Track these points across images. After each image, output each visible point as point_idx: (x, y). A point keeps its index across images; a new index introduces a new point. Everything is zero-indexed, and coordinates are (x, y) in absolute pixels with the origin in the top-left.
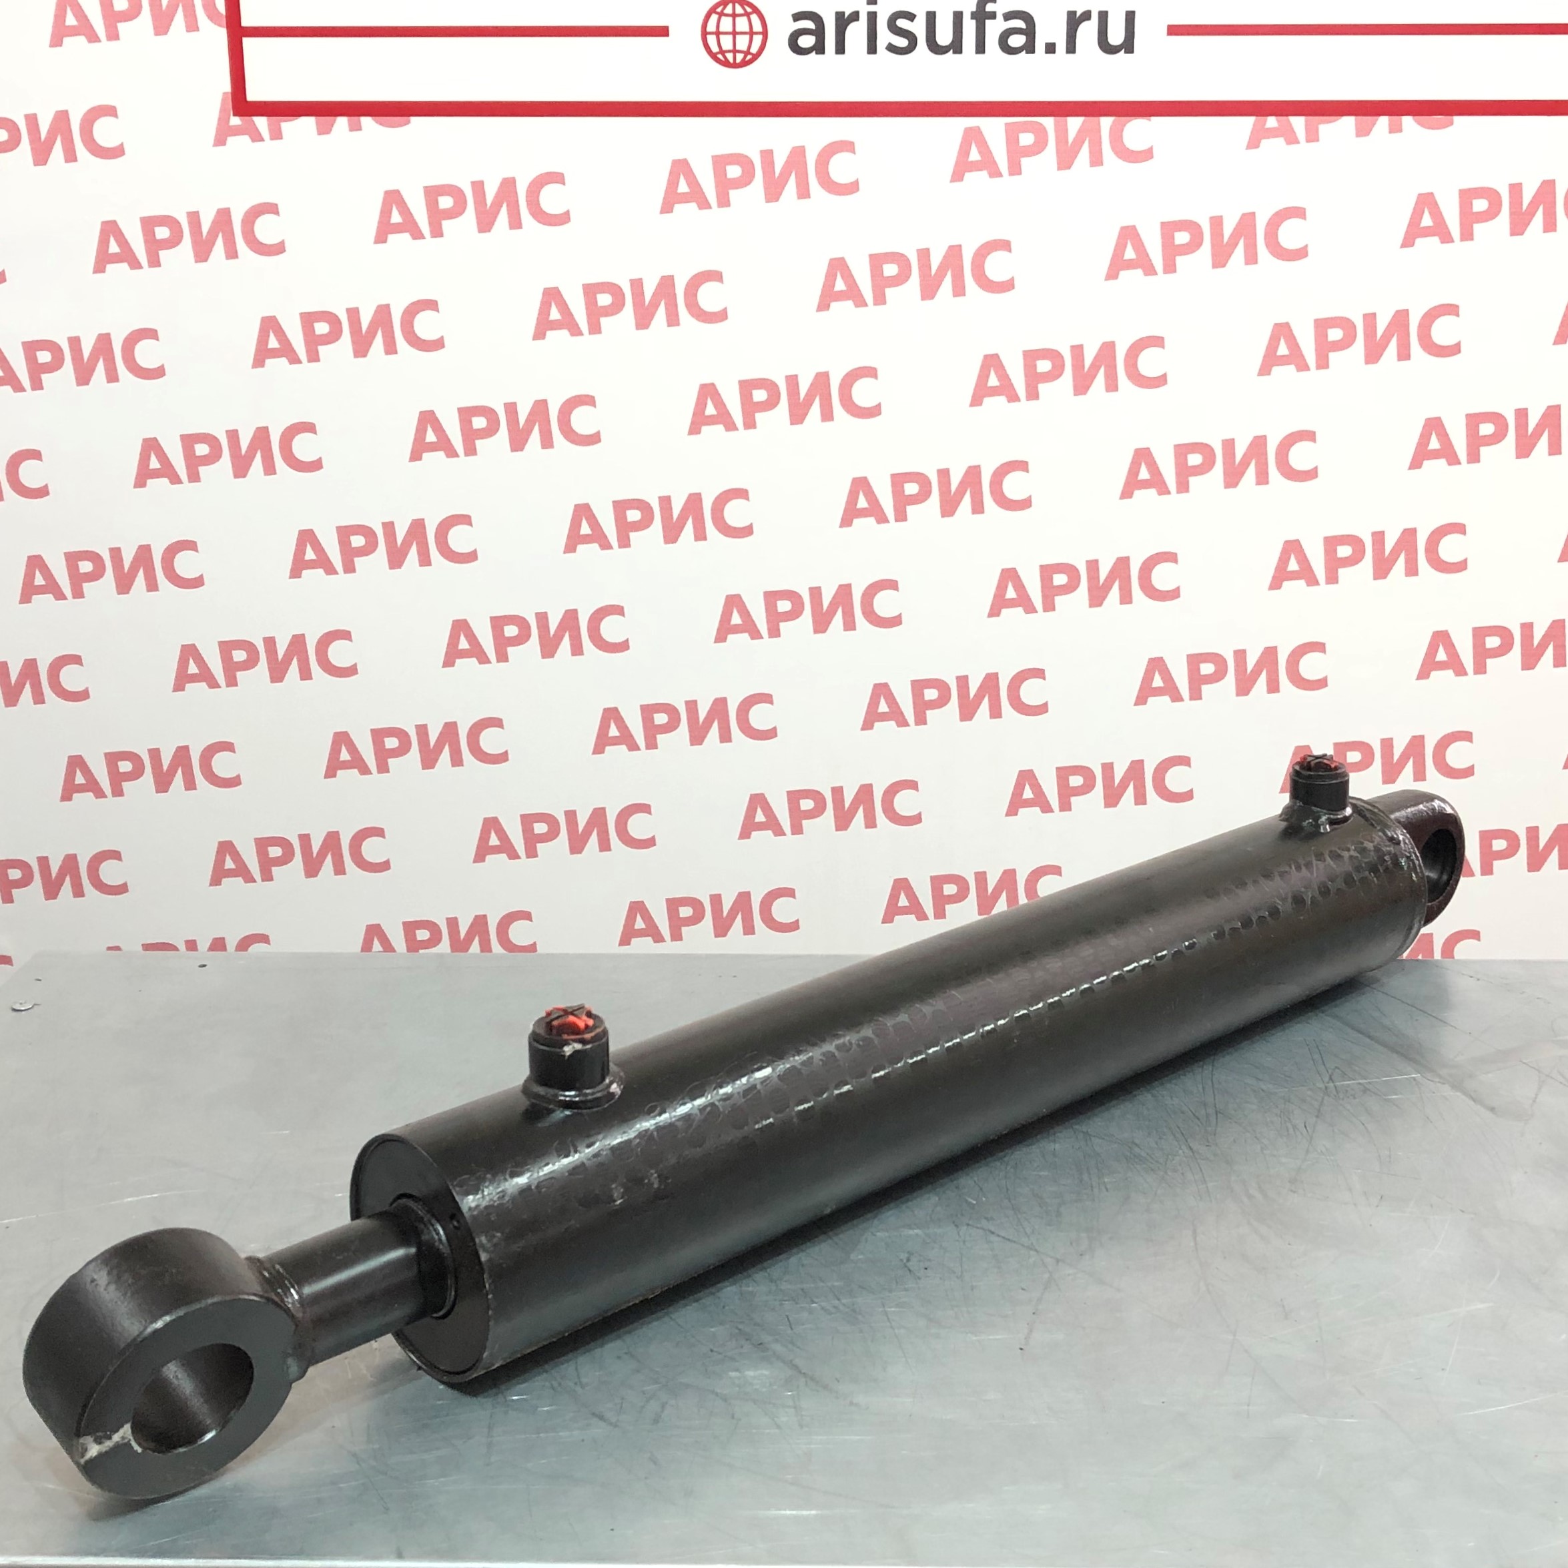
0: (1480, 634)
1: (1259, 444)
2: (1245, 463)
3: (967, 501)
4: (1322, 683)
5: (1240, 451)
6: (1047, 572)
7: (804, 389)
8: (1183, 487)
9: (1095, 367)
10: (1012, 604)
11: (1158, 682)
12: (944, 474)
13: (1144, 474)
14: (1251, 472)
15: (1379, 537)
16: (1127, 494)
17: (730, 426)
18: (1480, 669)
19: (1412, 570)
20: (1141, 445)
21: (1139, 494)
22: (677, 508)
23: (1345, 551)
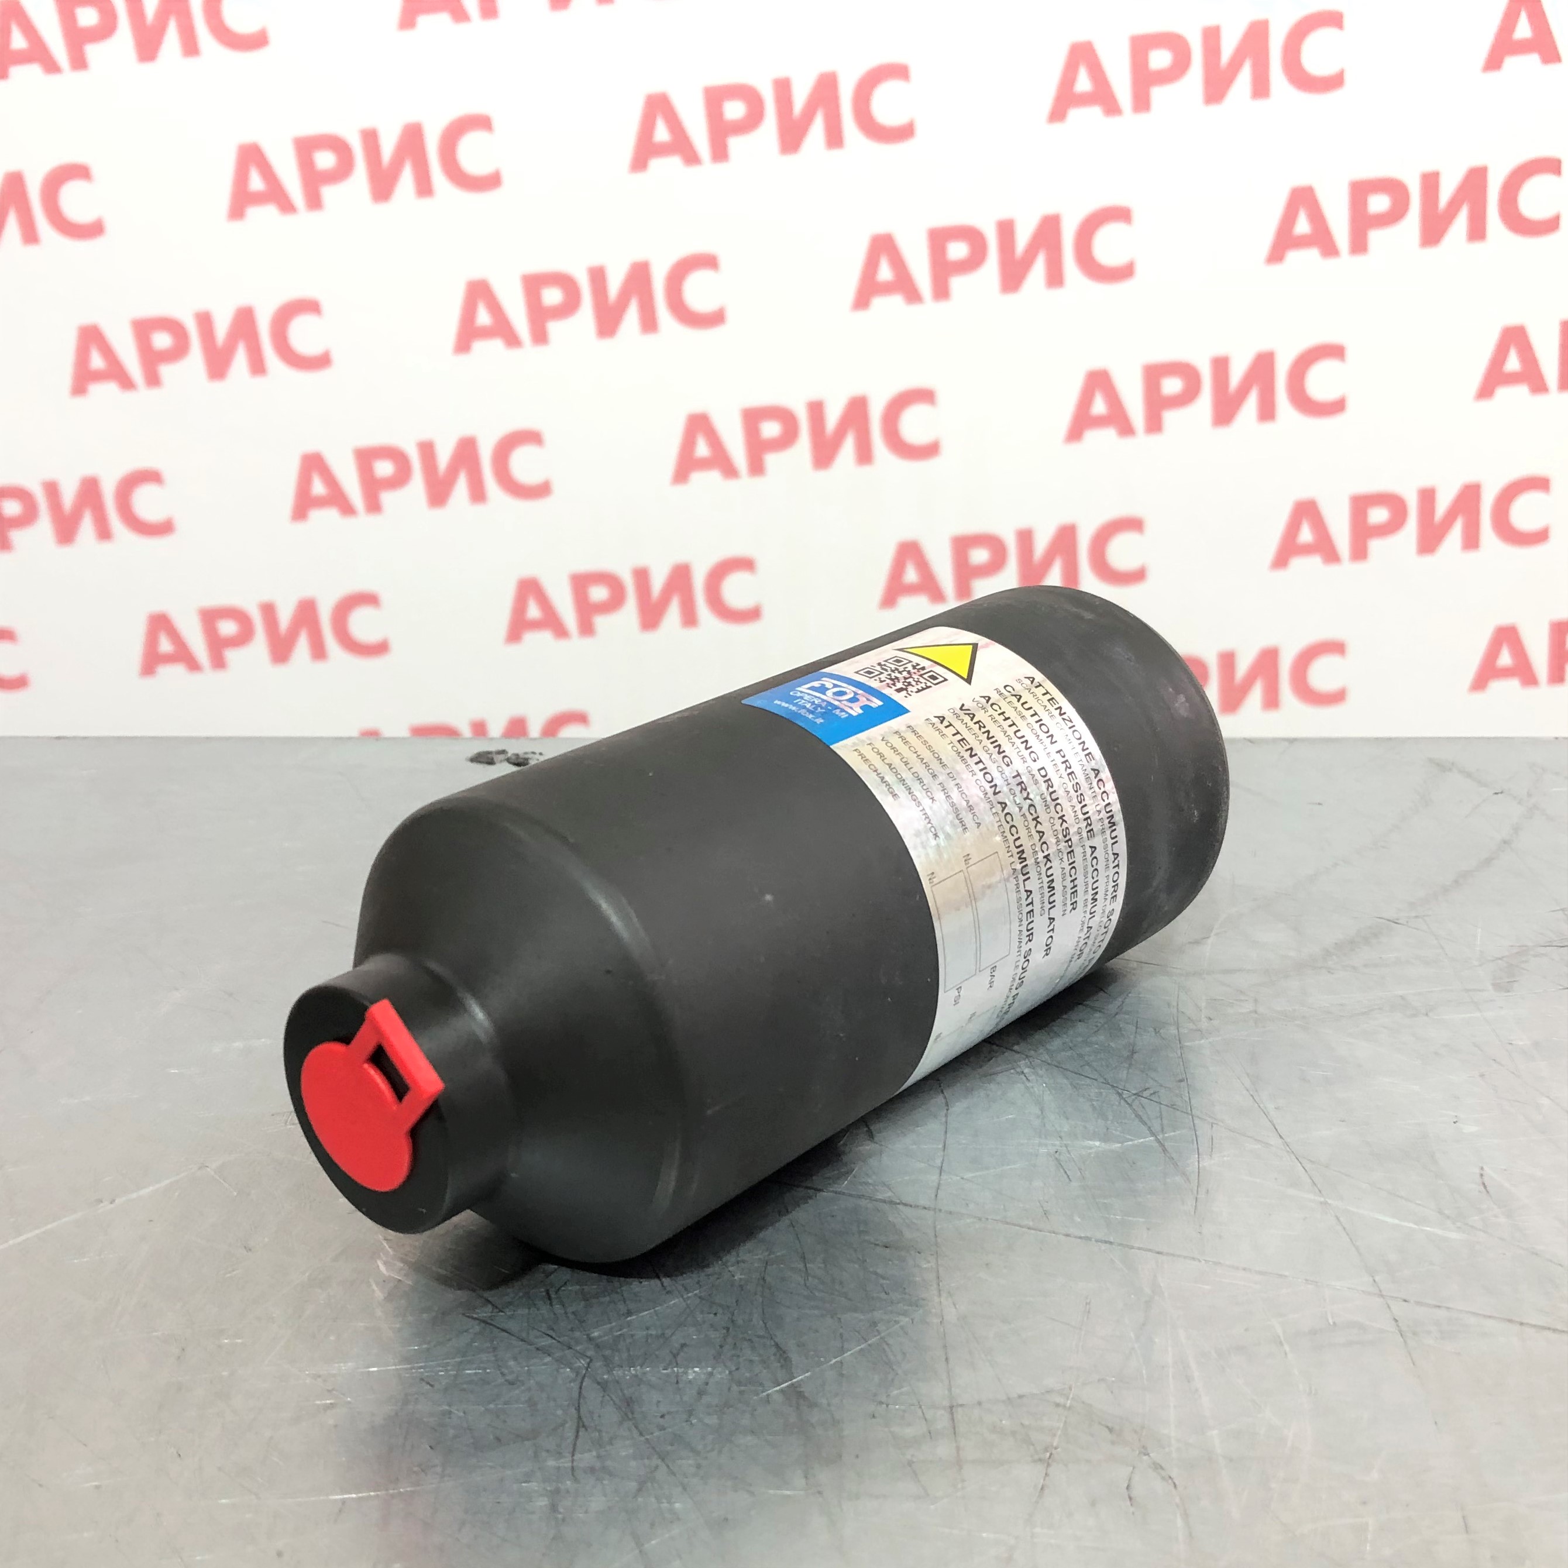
1: (1257, 33)
2: (1235, 65)
3: (817, 129)
4: (1337, 407)
5: (1228, 48)
6: (939, 238)
8: (1142, 103)
10: (887, 289)
11: (1099, 407)
12: (783, 88)
13: (1083, 83)
14: (1245, 77)
15: (1430, 182)
16: (1058, 114)
17: (461, 14)
19: (1477, 232)
20: (1081, 37)
21: (1076, 115)
22: (388, 148)
23: (1379, 203)
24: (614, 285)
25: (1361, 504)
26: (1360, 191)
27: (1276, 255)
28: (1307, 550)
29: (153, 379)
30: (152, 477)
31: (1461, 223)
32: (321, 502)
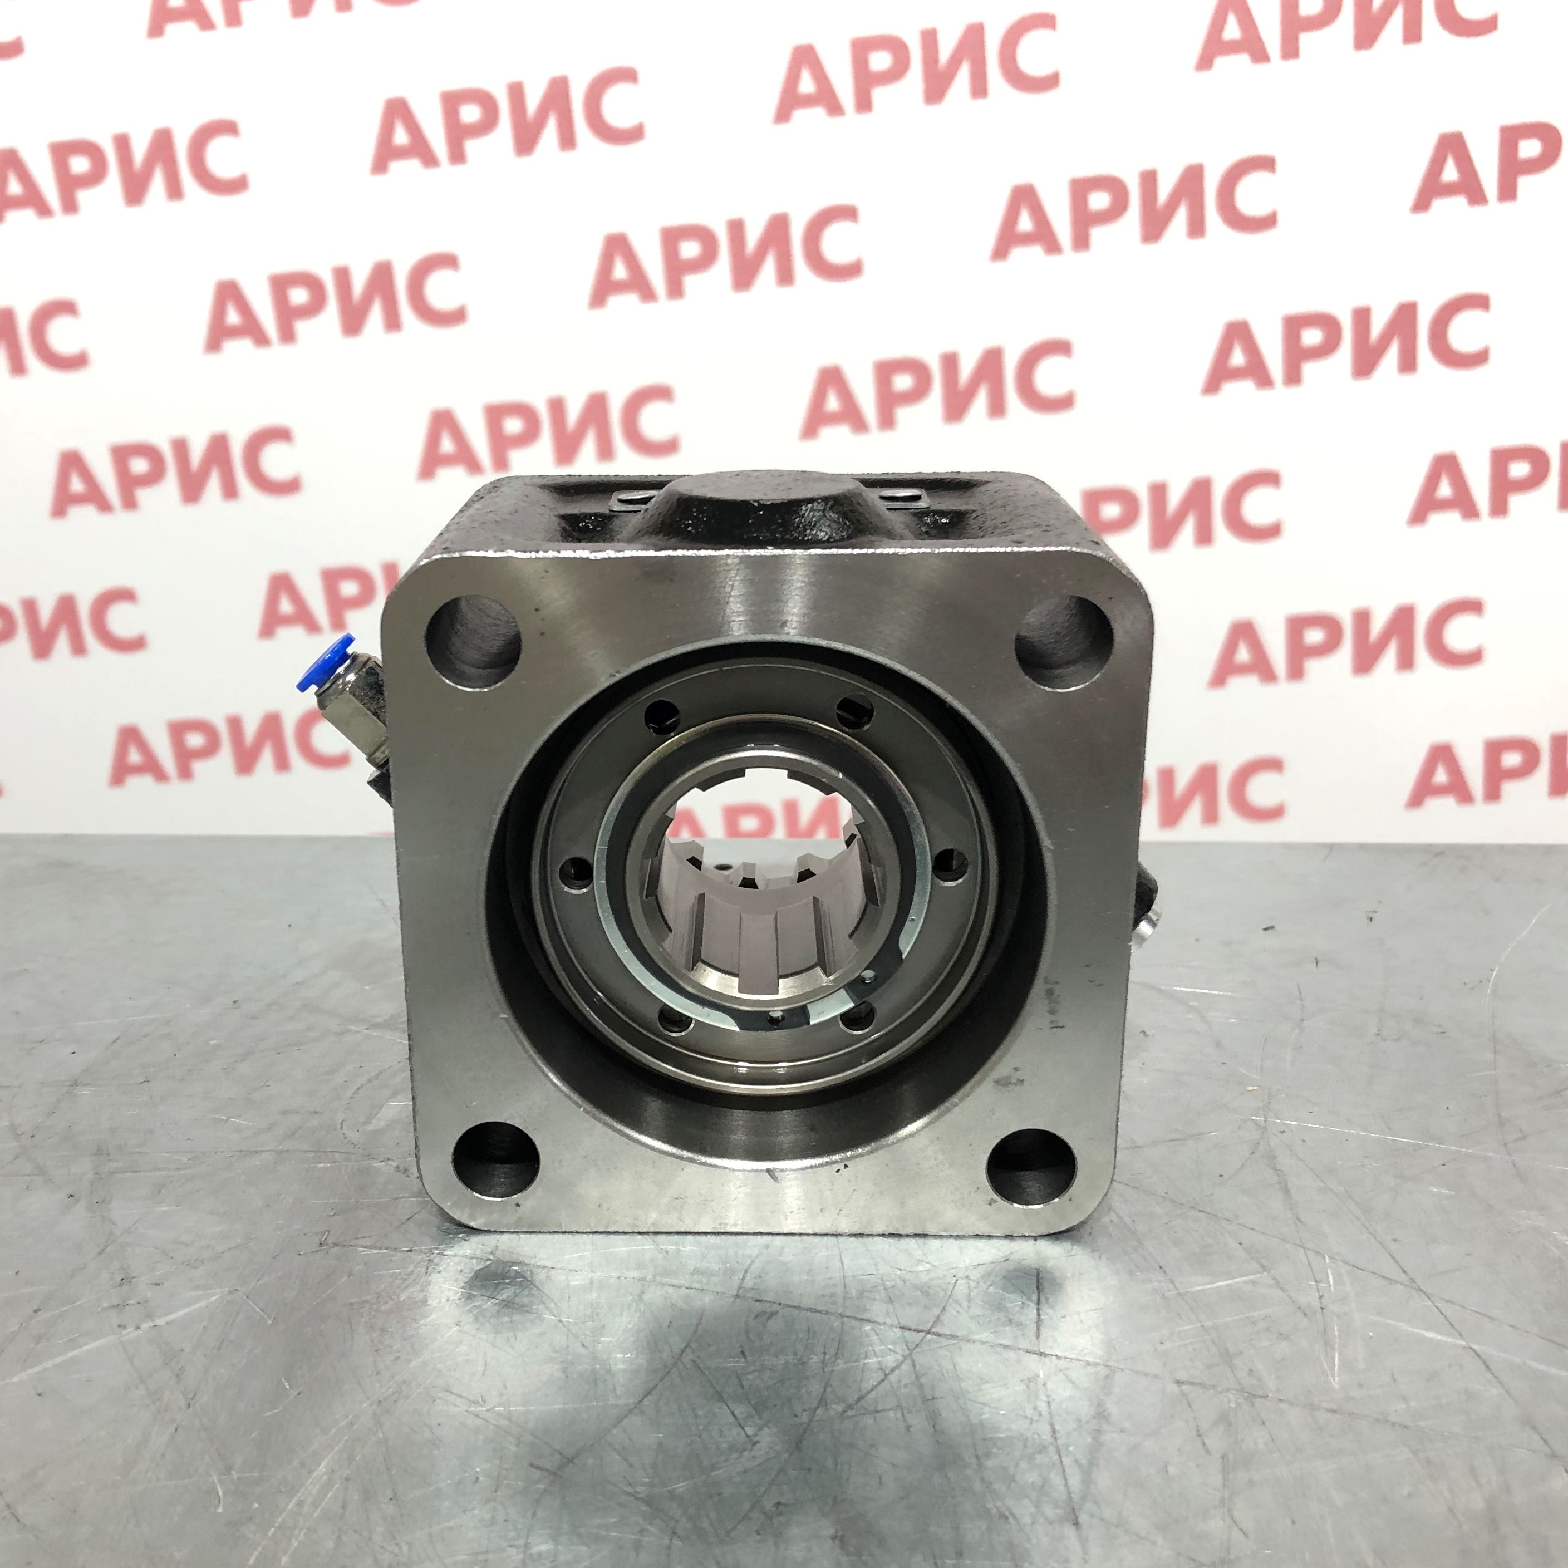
0: (1501, 458)
1: (1193, 177)
3: (769, 268)
4: (1273, 531)
5: (1164, 191)
6: (885, 371)
7: (533, 103)
8: (1082, 242)
9: (955, 62)
10: (834, 419)
12: (736, 228)
13: (1025, 223)
14: (1181, 218)
15: (1362, 317)
16: (1000, 252)
17: (430, 160)
18: (1499, 508)
19: (1408, 364)
20: (1022, 180)
21: (1019, 254)
22: (359, 284)
23: (1312, 337)
24: (573, 413)
25: (1297, 625)
26: (1294, 325)
27: (1212, 386)
28: (1243, 669)
29: (130, 503)
30: (126, 595)
31: (1392, 356)
32: (287, 621)
